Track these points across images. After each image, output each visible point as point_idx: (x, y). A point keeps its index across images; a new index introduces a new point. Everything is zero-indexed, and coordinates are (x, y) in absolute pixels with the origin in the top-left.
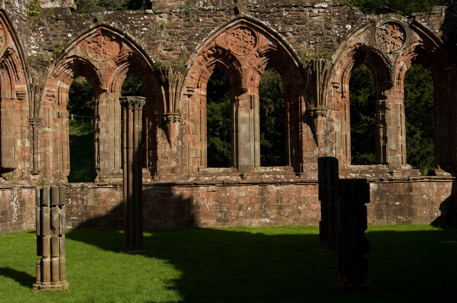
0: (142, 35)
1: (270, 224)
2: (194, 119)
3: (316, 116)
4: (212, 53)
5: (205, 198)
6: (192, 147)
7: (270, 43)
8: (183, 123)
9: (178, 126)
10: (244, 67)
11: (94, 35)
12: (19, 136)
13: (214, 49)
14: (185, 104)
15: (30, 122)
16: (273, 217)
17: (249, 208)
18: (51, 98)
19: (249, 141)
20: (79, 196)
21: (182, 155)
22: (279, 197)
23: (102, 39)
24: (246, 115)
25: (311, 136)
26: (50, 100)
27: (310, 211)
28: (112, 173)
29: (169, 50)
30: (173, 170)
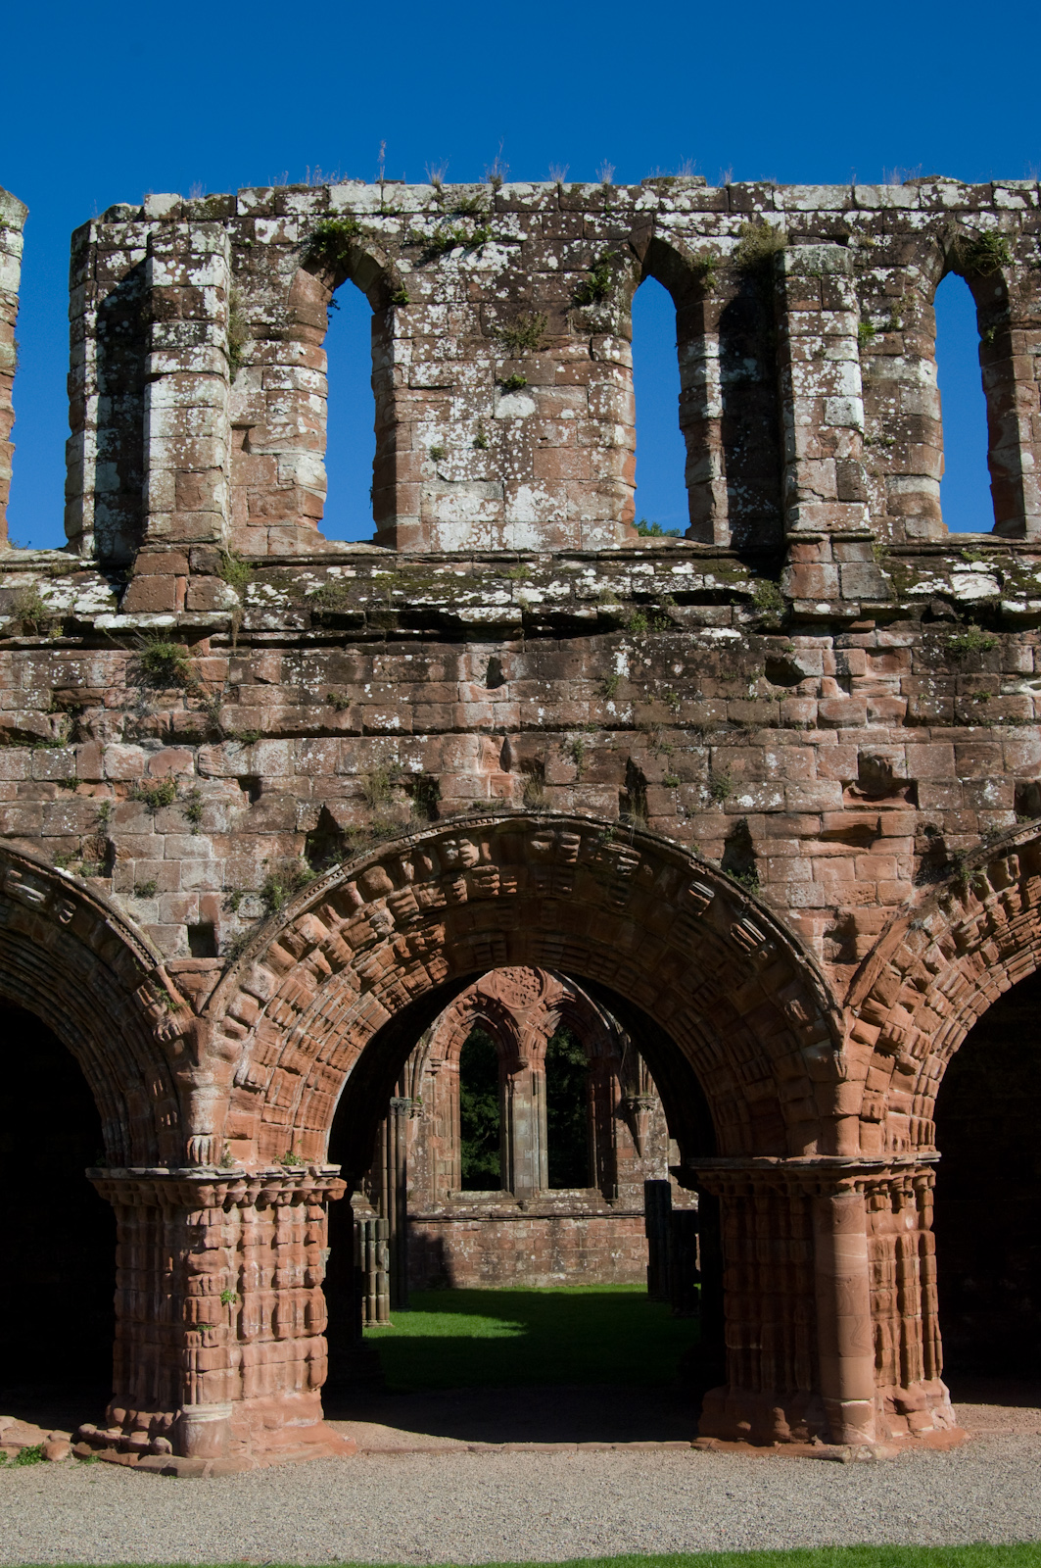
1: (567, 1281)
2: (441, 1113)
3: (637, 1108)
4: (471, 1003)
5: (461, 1241)
6: (438, 1158)
7: (565, 989)
8: (425, 1119)
9: (416, 1123)
10: (523, 1028)
13: (474, 997)
14: (428, 1087)
16: (570, 1270)
17: (533, 1257)
19: (531, 1148)
21: (424, 1170)
22: (580, 1238)
24: (526, 1106)
25: (630, 1140)
27: (629, 1260)
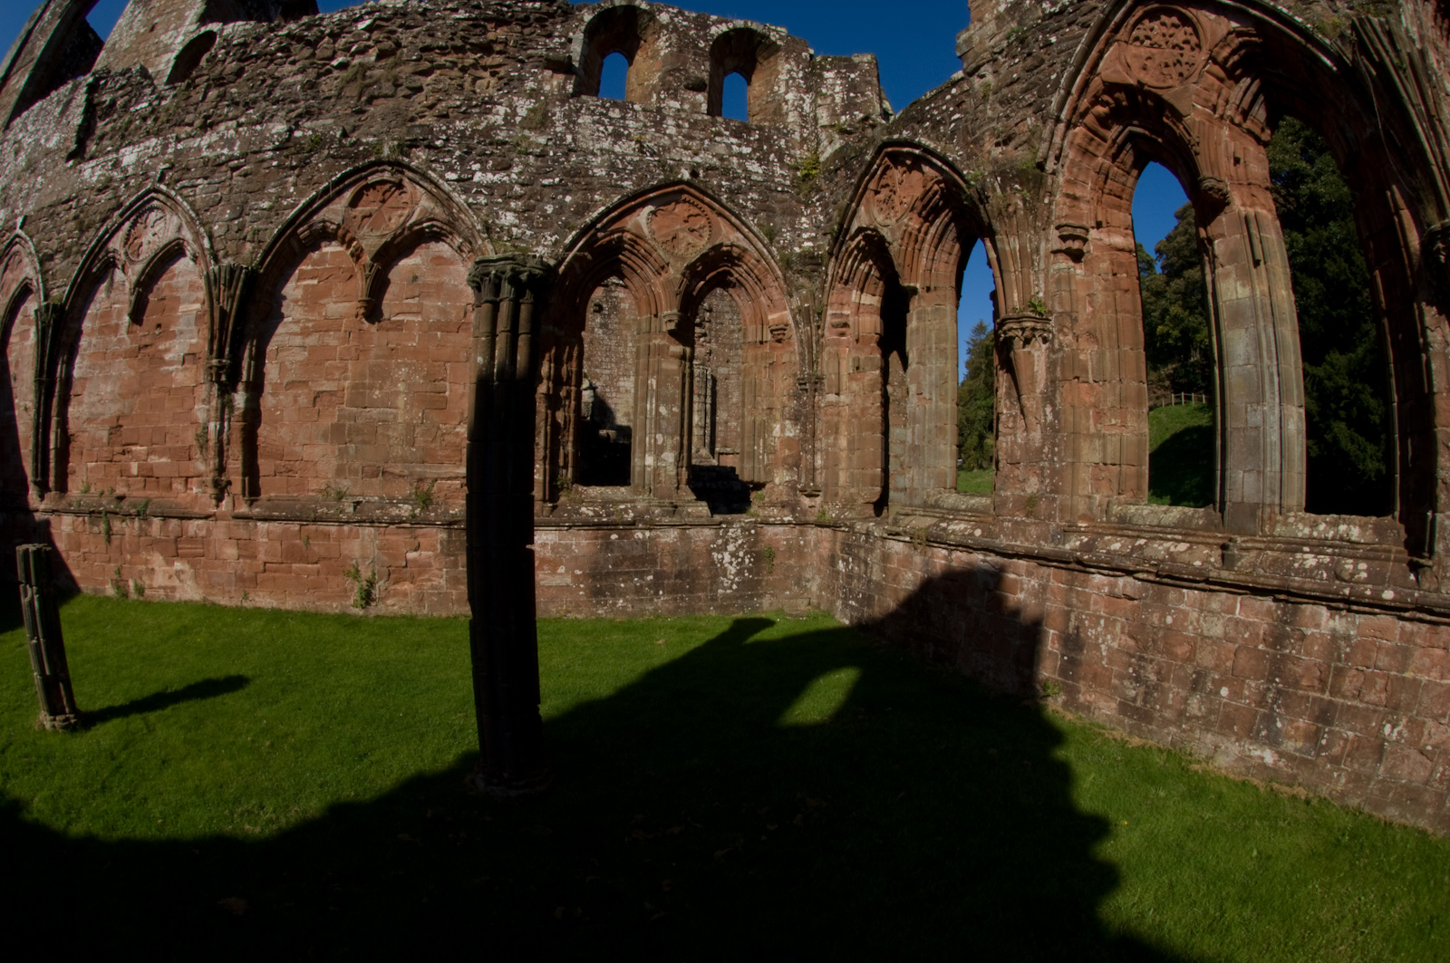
0: (953, 132)
2: (1095, 331)
5: (1101, 617)
8: (1057, 346)
9: (1043, 358)
11: (879, 172)
12: (778, 415)
14: (1058, 281)
15: (800, 384)
18: (843, 330)
20: (862, 554)
21: (1054, 454)
23: (897, 174)
26: (843, 334)
28: (925, 502)
29: (1006, 142)
30: (1029, 505)
